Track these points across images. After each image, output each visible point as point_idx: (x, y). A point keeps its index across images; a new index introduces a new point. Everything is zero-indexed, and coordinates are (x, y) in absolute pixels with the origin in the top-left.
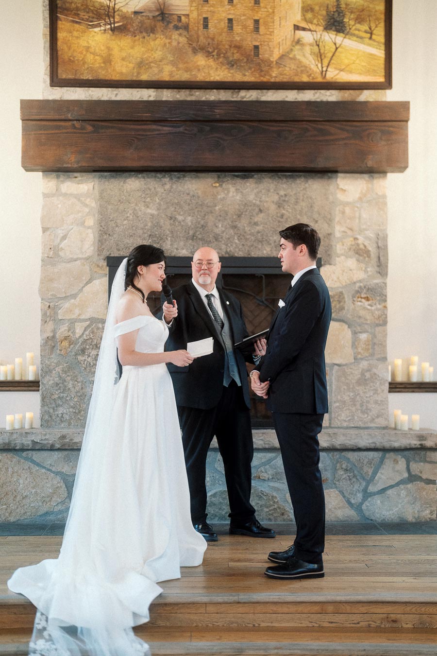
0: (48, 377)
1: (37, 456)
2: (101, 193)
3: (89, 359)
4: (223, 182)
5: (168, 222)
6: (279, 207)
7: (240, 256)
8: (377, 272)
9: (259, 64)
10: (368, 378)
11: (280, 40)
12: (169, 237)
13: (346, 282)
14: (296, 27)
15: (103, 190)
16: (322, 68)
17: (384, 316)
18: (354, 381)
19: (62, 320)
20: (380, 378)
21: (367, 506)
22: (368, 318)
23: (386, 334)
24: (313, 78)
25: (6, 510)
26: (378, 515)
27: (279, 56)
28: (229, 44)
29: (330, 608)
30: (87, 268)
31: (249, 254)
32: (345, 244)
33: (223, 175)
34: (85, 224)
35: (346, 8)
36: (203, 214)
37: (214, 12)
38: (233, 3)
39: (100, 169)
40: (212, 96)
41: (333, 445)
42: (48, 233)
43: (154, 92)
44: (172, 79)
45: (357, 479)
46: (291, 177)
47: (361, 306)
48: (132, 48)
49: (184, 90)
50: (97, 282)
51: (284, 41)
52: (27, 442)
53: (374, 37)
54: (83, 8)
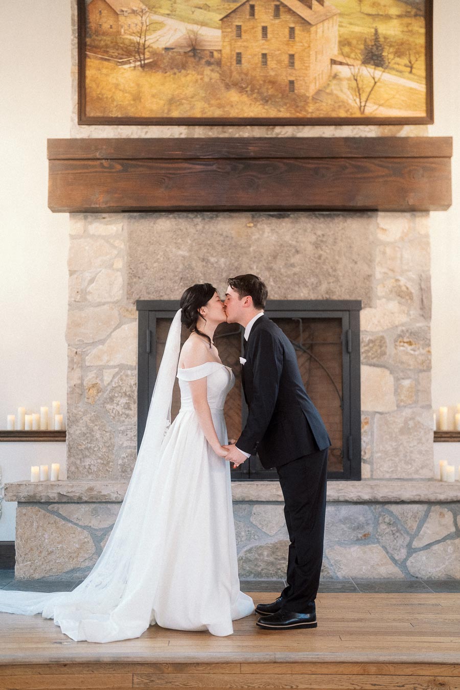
0: (75, 426)
1: (64, 509)
2: (131, 234)
3: (118, 408)
4: (258, 222)
5: (200, 264)
6: (317, 247)
7: (275, 299)
8: (420, 315)
9: (294, 100)
10: (412, 427)
11: (317, 75)
12: (202, 279)
13: (387, 326)
14: (333, 62)
15: (132, 231)
16: (361, 102)
17: (428, 361)
18: (397, 430)
19: (89, 366)
20: (425, 427)
21: (412, 562)
22: (411, 362)
23: (431, 380)
24: (351, 114)
25: (31, 566)
26: (423, 573)
27: (315, 91)
28: (263, 79)
29: (373, 669)
30: (115, 312)
31: (285, 297)
32: (386, 287)
33: (258, 215)
34: (114, 266)
35: (385, 42)
36: (236, 255)
37: (248, 47)
38: (267, 37)
39: (129, 210)
40: (246, 133)
41: (375, 498)
42: (75, 276)
43: (185, 129)
44: (205, 116)
45: (402, 534)
46: (328, 216)
47: (404, 351)
48: (163, 84)
49: (216, 127)
50: (125, 327)
51: (320, 76)
52: (53, 494)
53: (414, 71)
54: (112, 45)
